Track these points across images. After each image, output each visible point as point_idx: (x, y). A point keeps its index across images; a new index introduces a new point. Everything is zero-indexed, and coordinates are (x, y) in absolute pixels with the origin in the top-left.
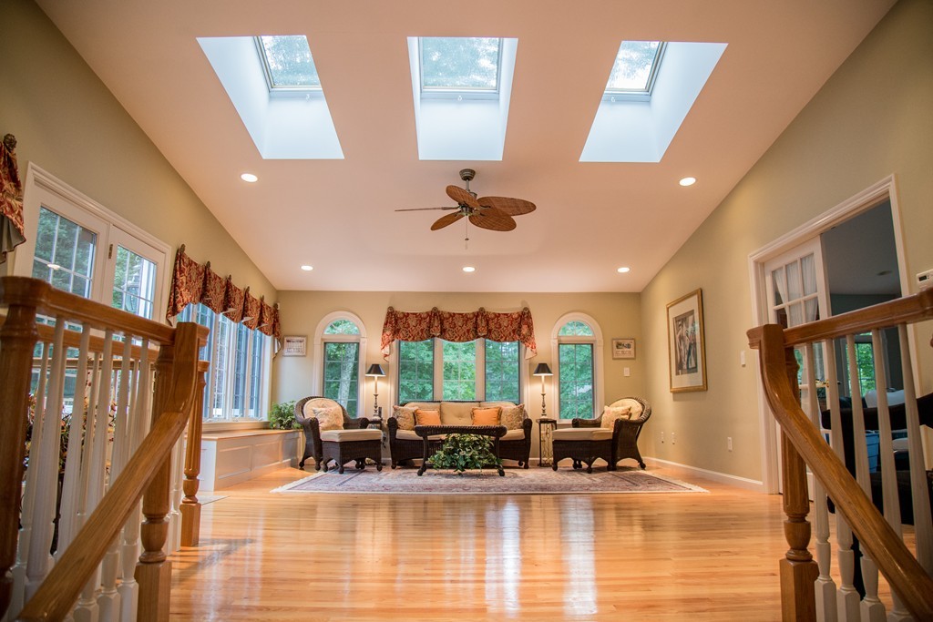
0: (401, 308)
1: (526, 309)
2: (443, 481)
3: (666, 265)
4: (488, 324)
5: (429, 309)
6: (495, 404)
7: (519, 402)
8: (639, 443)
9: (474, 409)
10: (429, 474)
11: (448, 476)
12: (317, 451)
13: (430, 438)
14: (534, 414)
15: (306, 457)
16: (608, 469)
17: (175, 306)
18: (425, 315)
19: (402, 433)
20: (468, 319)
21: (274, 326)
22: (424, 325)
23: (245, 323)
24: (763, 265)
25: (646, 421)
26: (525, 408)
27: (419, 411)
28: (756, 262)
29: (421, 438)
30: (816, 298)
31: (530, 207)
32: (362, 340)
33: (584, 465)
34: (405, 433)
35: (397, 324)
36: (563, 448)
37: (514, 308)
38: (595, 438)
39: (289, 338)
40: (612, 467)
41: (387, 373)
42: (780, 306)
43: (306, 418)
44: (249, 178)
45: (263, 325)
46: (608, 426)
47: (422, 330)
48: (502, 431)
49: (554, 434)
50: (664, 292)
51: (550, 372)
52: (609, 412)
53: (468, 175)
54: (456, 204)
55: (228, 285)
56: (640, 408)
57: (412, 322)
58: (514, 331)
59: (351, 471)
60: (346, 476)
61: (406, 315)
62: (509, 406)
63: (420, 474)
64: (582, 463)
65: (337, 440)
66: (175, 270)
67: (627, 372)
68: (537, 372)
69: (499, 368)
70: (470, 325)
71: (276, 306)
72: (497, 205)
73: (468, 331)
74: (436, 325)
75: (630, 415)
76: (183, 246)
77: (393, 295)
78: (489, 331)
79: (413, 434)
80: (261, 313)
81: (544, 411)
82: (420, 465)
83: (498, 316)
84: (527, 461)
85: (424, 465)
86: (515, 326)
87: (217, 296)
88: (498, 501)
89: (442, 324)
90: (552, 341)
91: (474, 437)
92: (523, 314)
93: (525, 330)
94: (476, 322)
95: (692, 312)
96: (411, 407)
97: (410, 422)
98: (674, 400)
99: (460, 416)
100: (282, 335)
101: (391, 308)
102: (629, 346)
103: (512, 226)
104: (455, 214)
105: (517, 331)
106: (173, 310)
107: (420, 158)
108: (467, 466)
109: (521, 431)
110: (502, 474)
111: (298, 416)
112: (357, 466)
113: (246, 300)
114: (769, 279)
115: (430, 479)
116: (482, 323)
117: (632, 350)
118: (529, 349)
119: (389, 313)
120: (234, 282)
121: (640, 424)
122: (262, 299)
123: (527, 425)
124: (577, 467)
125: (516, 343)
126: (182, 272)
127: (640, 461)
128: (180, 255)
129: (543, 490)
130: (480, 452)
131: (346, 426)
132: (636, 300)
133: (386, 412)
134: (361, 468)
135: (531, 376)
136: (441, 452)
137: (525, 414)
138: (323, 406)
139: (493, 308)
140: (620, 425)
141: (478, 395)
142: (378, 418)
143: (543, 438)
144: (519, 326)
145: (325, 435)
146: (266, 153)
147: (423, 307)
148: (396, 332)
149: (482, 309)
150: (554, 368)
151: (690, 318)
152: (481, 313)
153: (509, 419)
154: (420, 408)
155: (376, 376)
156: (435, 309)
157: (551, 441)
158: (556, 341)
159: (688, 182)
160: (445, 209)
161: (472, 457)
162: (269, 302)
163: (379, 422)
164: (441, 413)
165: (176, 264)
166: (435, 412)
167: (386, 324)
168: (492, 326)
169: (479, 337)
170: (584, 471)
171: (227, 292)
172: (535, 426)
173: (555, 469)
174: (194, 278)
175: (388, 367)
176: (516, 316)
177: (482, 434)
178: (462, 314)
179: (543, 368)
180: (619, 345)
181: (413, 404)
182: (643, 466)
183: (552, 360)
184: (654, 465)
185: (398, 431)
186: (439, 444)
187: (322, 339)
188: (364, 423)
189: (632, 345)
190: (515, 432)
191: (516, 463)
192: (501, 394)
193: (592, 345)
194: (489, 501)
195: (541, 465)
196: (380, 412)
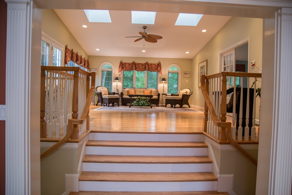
0: (124, 61)
1: (159, 62)
2: (136, 109)
3: (199, 52)
4: (148, 67)
5: (132, 62)
6: (150, 89)
7: (157, 89)
8: (189, 101)
9: (144, 90)
10: (132, 107)
11: (137, 108)
12: (101, 101)
13: (132, 98)
14: (161, 92)
15: (98, 103)
16: (180, 107)
17: (66, 62)
18: (131, 64)
19: (124, 96)
20: (143, 65)
21: (88, 66)
22: (131, 66)
23: (81, 65)
24: (222, 55)
25: (191, 95)
26: (158, 90)
27: (129, 91)
28: (220, 54)
29: (130, 98)
30: (232, 65)
31: (161, 38)
32: (113, 70)
33: (174, 106)
34: (125, 96)
35: (123, 66)
36: (168, 101)
37: (156, 62)
38: (177, 99)
39: (92, 70)
40: (181, 107)
41: (120, 80)
42: (225, 66)
43: (98, 92)
44: (85, 26)
45: (85, 66)
46: (181, 96)
47: (130, 68)
48: (152, 96)
49: (166, 98)
50: (198, 60)
51: (165, 81)
52: (181, 92)
53: (145, 27)
54: (141, 36)
55: (77, 55)
56: (190, 91)
57: (127, 65)
58: (156, 69)
59: (111, 106)
60: (110, 107)
61: (126, 63)
62: (154, 90)
63: (130, 107)
64: (173, 106)
65: (107, 98)
66: (65, 52)
67: (187, 81)
68: (162, 80)
69: (151, 78)
70: (144, 67)
71: (88, 60)
72: (152, 36)
73: (143, 68)
74: (134, 66)
75: (187, 93)
76: (67, 45)
77: (122, 57)
78: (149, 69)
79: (128, 97)
80: (85, 62)
81: (163, 91)
82: (130, 105)
83: (151, 64)
84: (158, 105)
85: (131, 105)
86: (156, 67)
87: (75, 58)
88: (150, 113)
89: (136, 66)
90: (167, 72)
91: (144, 98)
92: (159, 64)
93: (159, 68)
94: (145, 66)
95: (204, 66)
96: (127, 89)
97: (126, 94)
98: (199, 89)
99: (140, 92)
100: (90, 69)
101: (121, 61)
102: (188, 74)
103: (156, 41)
104: (141, 38)
105: (157, 69)
106: (66, 63)
107: (132, 23)
108: (142, 106)
109: (157, 97)
110: (151, 108)
111: (96, 91)
112: (112, 105)
113: (81, 59)
114: (223, 59)
115: (132, 108)
116: (147, 66)
117: (189, 75)
118: (160, 74)
119: (120, 63)
120: (78, 54)
121: (189, 95)
122: (85, 58)
123: (159, 95)
124: (172, 107)
125: (156, 72)
126: (67, 52)
127: (189, 106)
128: (66, 48)
129: (162, 111)
130: (146, 102)
131: (109, 94)
132: (191, 61)
133: (120, 90)
134: (113, 106)
135: (160, 81)
136: (135, 102)
137: (158, 92)
138: (102, 89)
139: (150, 62)
140: (184, 96)
141: (145, 86)
142: (117, 92)
143: (163, 98)
144: (157, 67)
145: (104, 97)
146: (90, 20)
147: (130, 61)
148: (122, 68)
149: (147, 62)
150: (167, 80)
151: (204, 67)
152: (147, 64)
153: (154, 93)
154: (129, 90)
155: (117, 81)
156: (134, 62)
157: (165, 99)
158: (168, 72)
159: (204, 31)
160: (138, 37)
161: (143, 103)
162: (86, 59)
163: (118, 93)
164: (135, 91)
165: (65, 50)
166: (134, 91)
167: (120, 66)
168: (150, 67)
169: (146, 70)
170: (173, 108)
171: (77, 57)
172: (161, 95)
173: (166, 107)
174: (69, 54)
175: (120, 78)
176: (157, 64)
177: (146, 97)
178: (141, 64)
179: (164, 79)
180: (185, 74)
181: (127, 88)
182: (190, 107)
183: (166, 77)
184: (193, 107)
185: (123, 96)
186: (135, 100)
187: (101, 70)
188: (114, 94)
189: (189, 74)
190: (155, 97)
191: (155, 105)
192: (151, 86)
193: (178, 73)
194: (148, 113)
195: (162, 106)
196: (118, 91)
